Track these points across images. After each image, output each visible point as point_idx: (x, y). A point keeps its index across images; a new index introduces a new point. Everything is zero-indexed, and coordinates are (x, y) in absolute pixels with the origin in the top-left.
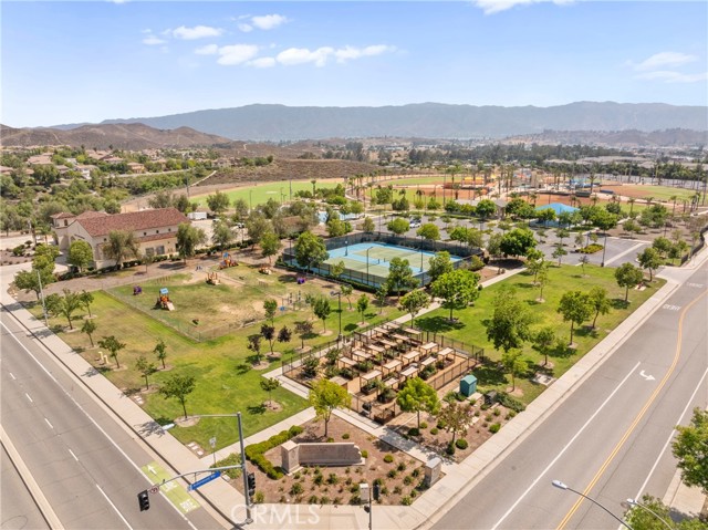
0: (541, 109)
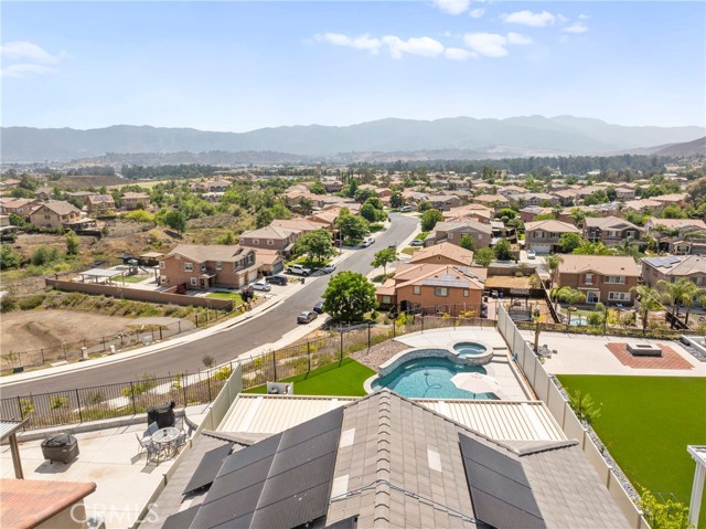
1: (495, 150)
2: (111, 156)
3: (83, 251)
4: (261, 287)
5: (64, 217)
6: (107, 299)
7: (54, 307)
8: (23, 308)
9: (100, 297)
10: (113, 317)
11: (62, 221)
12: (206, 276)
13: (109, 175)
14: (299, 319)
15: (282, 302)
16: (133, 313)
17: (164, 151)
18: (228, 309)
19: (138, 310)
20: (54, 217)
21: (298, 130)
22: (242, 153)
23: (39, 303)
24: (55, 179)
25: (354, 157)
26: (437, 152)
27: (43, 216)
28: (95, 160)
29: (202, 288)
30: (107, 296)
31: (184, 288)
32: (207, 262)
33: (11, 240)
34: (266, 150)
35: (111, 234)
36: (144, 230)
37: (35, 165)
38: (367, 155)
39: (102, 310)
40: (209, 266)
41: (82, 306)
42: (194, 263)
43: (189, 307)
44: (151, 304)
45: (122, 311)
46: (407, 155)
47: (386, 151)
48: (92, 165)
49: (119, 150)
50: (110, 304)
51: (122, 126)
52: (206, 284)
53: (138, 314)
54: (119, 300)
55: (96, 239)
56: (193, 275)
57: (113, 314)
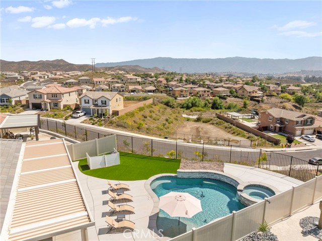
0: (294, 60)
3: (250, 107)
4: (308, 139)
5: (250, 92)
6: (231, 125)
7: (213, 124)
8: (203, 122)
9: (229, 124)
10: (229, 133)
11: (248, 94)
12: (278, 125)
13: (297, 80)
14: (310, 160)
15: (316, 150)
16: (236, 134)
18: (276, 143)
19: (239, 132)
20: (246, 92)
23: (209, 121)
24: (269, 80)
27: (242, 91)
29: (274, 131)
30: (231, 124)
31: (266, 129)
32: (281, 118)
33: (225, 99)
35: (265, 102)
36: (281, 103)
39: (226, 129)
40: (282, 121)
41: (221, 126)
42: (273, 117)
43: (258, 137)
44: (245, 132)
45: (232, 132)
50: (230, 128)
52: (277, 129)
53: (237, 135)
54: (234, 127)
55: (257, 103)
56: (272, 123)
57: (229, 132)
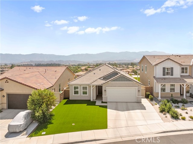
1: (136, 60)
2: (32, 61)
17: (46, 60)
21: (82, 55)
22: (67, 61)
25: (97, 62)
26: (120, 60)
28: (27, 62)
34: (74, 60)
37: (11, 63)
38: (101, 61)
46: (112, 61)
47: (106, 60)
48: (26, 64)
49: (34, 60)
51: (35, 54)
